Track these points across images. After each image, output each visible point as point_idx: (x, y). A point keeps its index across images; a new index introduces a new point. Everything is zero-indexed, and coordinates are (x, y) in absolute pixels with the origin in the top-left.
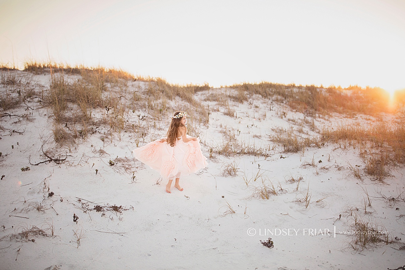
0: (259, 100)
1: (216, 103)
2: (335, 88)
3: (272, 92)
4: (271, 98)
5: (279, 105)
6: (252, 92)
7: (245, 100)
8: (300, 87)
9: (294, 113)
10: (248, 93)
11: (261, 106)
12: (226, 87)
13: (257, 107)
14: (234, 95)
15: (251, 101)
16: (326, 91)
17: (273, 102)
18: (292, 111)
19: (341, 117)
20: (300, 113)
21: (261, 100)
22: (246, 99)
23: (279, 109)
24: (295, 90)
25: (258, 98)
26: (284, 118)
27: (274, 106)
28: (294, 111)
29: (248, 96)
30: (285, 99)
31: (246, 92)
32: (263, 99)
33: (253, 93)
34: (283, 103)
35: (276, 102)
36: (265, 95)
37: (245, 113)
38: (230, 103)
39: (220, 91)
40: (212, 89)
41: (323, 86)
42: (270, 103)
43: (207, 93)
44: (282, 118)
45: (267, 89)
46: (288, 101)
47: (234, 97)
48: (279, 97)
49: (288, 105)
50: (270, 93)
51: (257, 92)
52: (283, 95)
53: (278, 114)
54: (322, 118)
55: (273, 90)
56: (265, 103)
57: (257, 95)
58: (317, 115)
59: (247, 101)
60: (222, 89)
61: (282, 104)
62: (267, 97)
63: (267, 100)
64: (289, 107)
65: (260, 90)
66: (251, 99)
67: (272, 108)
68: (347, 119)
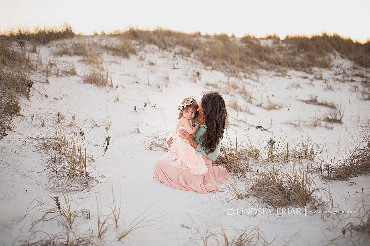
0: (154, 53)
1: (81, 58)
2: (250, 36)
3: (172, 41)
4: (172, 50)
5: (186, 60)
6: (144, 41)
7: (132, 52)
8: (207, 37)
9: (209, 72)
10: (137, 43)
11: (159, 62)
12: (103, 34)
13: (152, 64)
14: (114, 46)
15: (141, 54)
16: (241, 41)
17: (176, 56)
18: (205, 69)
19: (271, 75)
20: (218, 71)
21: (158, 53)
22: (134, 52)
23: (187, 66)
24: (203, 40)
25: (154, 50)
26: (198, 81)
27: (178, 61)
28: (209, 70)
29: (138, 47)
30: (193, 50)
31: (134, 42)
32: (161, 51)
33: (145, 43)
34: (190, 57)
35: (180, 56)
36: (164, 46)
37: (133, 76)
38: (107, 57)
39: (92, 39)
40: (79, 36)
41: (235, 35)
42: (172, 58)
43: (68, 43)
44: (195, 81)
45: (166, 38)
46: (198, 55)
47: (113, 49)
48: (185, 49)
49: (198, 60)
50: (170, 43)
51: (151, 41)
52: (188, 45)
53: (188, 75)
54: (249, 78)
55: (174, 40)
56: (164, 57)
57: (152, 46)
58: (242, 74)
59: (135, 56)
60: (96, 36)
61: (189, 59)
62: (166, 49)
63: (166, 53)
64: (200, 63)
65: (155, 38)
66: (142, 52)
67: (176, 66)
68: (278, 77)
